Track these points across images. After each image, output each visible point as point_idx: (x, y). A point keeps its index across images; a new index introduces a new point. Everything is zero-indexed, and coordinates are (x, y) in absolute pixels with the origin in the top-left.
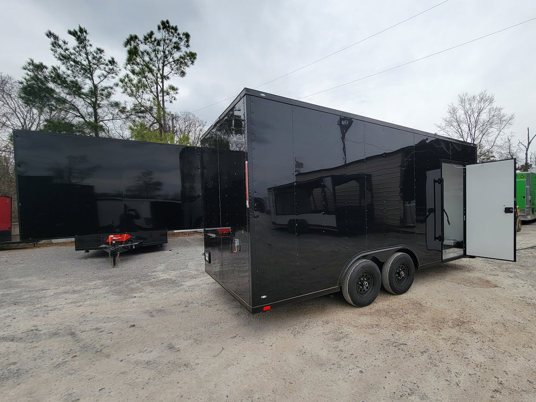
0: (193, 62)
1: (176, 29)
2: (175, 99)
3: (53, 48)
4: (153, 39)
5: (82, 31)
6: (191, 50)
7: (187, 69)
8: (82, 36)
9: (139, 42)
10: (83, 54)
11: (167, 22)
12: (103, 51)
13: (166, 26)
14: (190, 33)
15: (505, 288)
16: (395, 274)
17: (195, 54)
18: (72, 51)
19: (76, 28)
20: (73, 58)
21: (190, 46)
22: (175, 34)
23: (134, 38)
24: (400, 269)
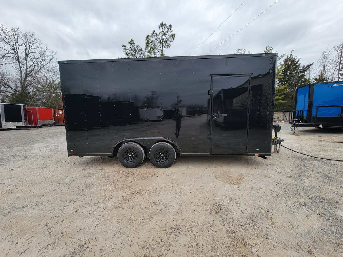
0: (174, 39)
1: (166, 25)
3: (125, 51)
5: (132, 40)
6: (173, 33)
7: (171, 43)
8: (132, 42)
9: (150, 38)
10: (133, 50)
11: (162, 23)
12: (139, 46)
13: (162, 25)
14: (172, 25)
15: (239, 188)
16: (158, 155)
17: (174, 34)
18: (130, 49)
19: (131, 40)
20: (131, 52)
21: (172, 31)
22: (166, 28)
23: (148, 36)
24: (163, 153)
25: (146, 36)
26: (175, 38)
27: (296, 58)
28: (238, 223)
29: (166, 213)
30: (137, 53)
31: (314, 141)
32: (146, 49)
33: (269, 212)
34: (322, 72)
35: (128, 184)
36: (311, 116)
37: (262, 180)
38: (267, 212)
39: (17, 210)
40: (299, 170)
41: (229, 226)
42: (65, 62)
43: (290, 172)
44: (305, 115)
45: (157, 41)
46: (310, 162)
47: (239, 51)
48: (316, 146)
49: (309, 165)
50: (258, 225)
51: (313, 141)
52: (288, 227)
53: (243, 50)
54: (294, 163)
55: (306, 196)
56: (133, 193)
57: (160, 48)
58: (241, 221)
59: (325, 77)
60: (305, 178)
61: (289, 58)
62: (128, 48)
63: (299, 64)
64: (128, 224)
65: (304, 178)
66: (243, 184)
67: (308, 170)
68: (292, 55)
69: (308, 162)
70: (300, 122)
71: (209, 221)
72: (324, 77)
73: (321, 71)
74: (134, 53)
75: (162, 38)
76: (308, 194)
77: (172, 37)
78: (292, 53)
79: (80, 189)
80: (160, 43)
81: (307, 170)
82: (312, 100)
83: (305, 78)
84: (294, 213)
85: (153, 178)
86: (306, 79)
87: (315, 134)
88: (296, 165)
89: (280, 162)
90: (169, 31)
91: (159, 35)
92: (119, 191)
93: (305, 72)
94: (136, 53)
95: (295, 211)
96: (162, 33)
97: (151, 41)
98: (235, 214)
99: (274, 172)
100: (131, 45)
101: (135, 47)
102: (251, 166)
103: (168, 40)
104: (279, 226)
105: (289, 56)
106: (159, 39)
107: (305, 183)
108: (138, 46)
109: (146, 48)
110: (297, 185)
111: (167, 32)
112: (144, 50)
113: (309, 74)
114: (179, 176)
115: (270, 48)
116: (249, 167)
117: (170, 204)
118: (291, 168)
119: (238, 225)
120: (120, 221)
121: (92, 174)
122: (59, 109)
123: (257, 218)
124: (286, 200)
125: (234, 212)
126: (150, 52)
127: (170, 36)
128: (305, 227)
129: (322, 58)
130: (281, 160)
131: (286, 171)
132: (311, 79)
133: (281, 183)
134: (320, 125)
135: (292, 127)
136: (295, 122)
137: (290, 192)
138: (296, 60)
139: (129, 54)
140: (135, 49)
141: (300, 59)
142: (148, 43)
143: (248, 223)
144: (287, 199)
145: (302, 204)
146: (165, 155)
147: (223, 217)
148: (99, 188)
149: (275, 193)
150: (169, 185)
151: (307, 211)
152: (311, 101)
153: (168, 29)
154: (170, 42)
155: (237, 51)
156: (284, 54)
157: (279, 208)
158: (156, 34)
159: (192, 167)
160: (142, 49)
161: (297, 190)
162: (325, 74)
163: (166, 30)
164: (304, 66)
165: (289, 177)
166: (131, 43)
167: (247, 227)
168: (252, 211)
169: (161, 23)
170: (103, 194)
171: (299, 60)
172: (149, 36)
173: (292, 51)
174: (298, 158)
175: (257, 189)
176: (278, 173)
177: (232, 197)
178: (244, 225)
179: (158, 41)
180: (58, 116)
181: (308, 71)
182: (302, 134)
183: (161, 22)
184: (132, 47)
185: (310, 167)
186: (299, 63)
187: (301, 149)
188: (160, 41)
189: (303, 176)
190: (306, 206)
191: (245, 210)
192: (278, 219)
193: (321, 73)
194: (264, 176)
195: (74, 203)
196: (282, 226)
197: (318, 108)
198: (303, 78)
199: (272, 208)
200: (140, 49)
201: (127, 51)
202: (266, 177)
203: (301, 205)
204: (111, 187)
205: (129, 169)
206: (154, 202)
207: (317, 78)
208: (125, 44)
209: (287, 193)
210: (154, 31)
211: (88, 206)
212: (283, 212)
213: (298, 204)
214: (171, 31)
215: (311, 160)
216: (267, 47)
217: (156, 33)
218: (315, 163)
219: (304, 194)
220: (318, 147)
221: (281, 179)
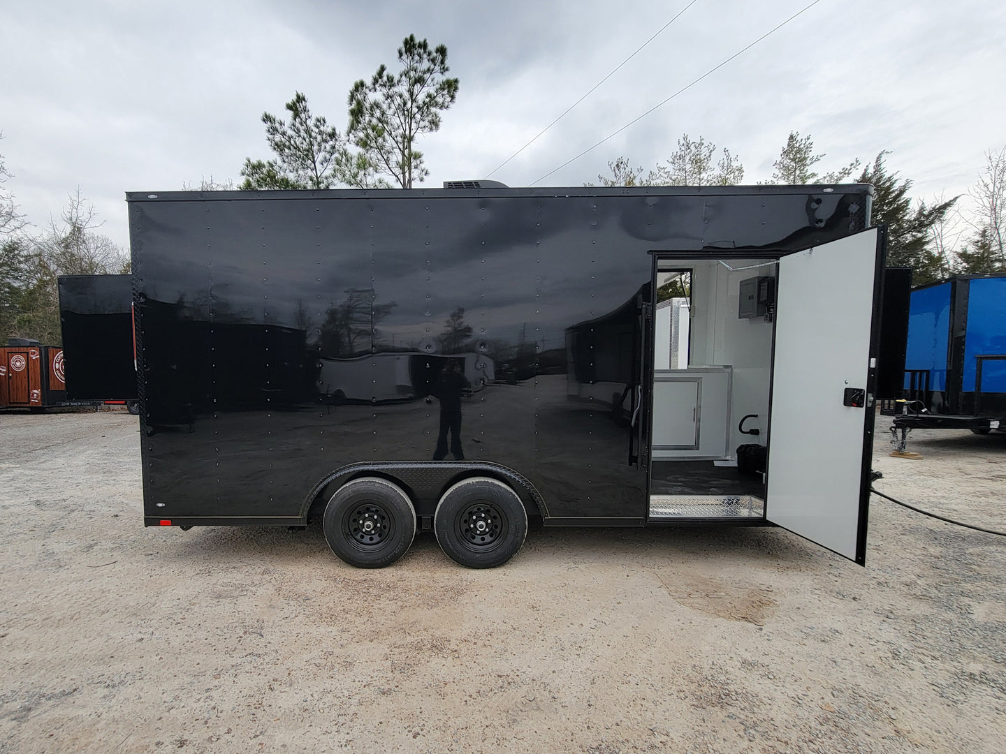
0: (453, 97)
1: (424, 46)
2: (426, 174)
3: (271, 137)
4: (385, 79)
5: (300, 99)
6: (450, 76)
7: (442, 114)
8: (300, 106)
9: (367, 91)
10: (302, 133)
11: (412, 38)
12: (324, 120)
13: (411, 46)
14: (446, 46)
15: (764, 631)
16: (465, 521)
17: (456, 81)
18: (290, 132)
19: (295, 98)
20: (292, 142)
21: (447, 70)
22: (425, 56)
23: (360, 86)
24: (483, 515)
25: (351, 87)
26: (458, 95)
27: (895, 178)
28: (795, 733)
29: (555, 706)
30: (315, 148)
31: (977, 480)
32: (353, 131)
33: (881, 704)
34: (985, 231)
35: (386, 619)
36: (961, 390)
37: (833, 605)
38: (873, 702)
39: (51, 703)
40: (946, 575)
41: (770, 743)
42: (152, 197)
43: (919, 582)
44: (937, 387)
45: (392, 105)
46: (978, 549)
47: (692, 147)
48: (986, 496)
49: (975, 559)
50: (856, 738)
51: (973, 480)
52: (947, 745)
53: (706, 144)
54: (925, 553)
55: (985, 656)
56: (418, 648)
57: (401, 131)
58: (802, 727)
59: (998, 248)
60: (971, 599)
61: (870, 178)
62: (286, 128)
63: (907, 202)
64: (449, 738)
65: (967, 600)
66: (774, 620)
67: (976, 574)
68: (882, 166)
69: (971, 550)
70: (923, 411)
71: (700, 728)
72: (994, 248)
73: (981, 228)
74: (305, 146)
75: (412, 95)
76: (990, 648)
77: (446, 92)
78: (882, 160)
79: (227, 636)
80: (403, 109)
81: (971, 574)
82: (963, 333)
83: (927, 252)
84: (959, 706)
85: (464, 599)
86: (929, 255)
87: (974, 455)
88: (934, 559)
89: (877, 549)
90: (437, 68)
91: (399, 81)
92: (367, 642)
93: (926, 231)
94: (311, 144)
95: (961, 698)
96: (412, 75)
97: (367, 105)
98: (775, 708)
99: (866, 582)
100: (296, 115)
101: (311, 123)
102: (782, 563)
103: (431, 101)
104: (919, 740)
105: (871, 171)
106: (401, 96)
107: (973, 617)
108: (322, 122)
109: (353, 127)
110: (949, 623)
111: (429, 71)
112: (343, 137)
113: (941, 236)
114: (550, 594)
115: (803, 142)
116: (775, 564)
117: (557, 682)
118: (918, 571)
119: (794, 739)
120: (417, 729)
121: (242, 588)
122: (13, 350)
123: (848, 720)
124: (925, 667)
125: (769, 702)
126: (364, 144)
127: (438, 86)
128: (999, 743)
129: (988, 181)
130: (879, 543)
131: (903, 579)
132: (947, 253)
133: (897, 618)
134: (992, 423)
135: (895, 428)
136: (905, 409)
137: (933, 644)
138: (896, 186)
139: (287, 150)
140: (308, 131)
141: (908, 182)
142: (357, 113)
143: (826, 734)
144: (926, 665)
145: (978, 677)
146: (489, 521)
147: (742, 717)
148: (294, 633)
149: (886, 647)
150: (528, 622)
151: (997, 700)
152: (960, 335)
153: (433, 61)
154: (441, 108)
155: (683, 148)
156: (852, 165)
157: (908, 690)
158: (390, 79)
159: (582, 566)
160: (337, 132)
161: (952, 637)
162: (997, 238)
163: (426, 64)
164: (922, 209)
165: (916, 597)
166: (297, 109)
167: (826, 743)
168: (827, 700)
169: (406, 39)
170: (316, 652)
171: (905, 186)
172: (362, 84)
173: (882, 153)
174: (933, 536)
175: (822, 635)
176: (879, 583)
177: (750, 660)
178: (815, 740)
179: (396, 103)
180: (10, 377)
181: (937, 227)
182: (928, 455)
183: (409, 37)
184: (298, 125)
185: (979, 566)
186: (906, 196)
187: (936, 507)
188: (405, 104)
189: (962, 593)
190: (992, 684)
191: (805, 697)
192: (914, 722)
193: (984, 234)
194: (834, 595)
195: (236, 680)
196: (929, 742)
197: (984, 361)
198: (922, 250)
199: (886, 692)
200: (330, 130)
201: (278, 138)
202: (841, 597)
203: (976, 681)
204: (334, 630)
205: (363, 571)
206: (500, 676)
207: (969, 252)
208: (272, 114)
209: (922, 646)
210: (383, 69)
211: (287, 689)
212: (925, 703)
213: (966, 680)
214: (444, 70)
215: (979, 541)
216: (791, 137)
217: (388, 77)
218: (993, 552)
219: (979, 650)
220: (992, 499)
221: (891, 602)
